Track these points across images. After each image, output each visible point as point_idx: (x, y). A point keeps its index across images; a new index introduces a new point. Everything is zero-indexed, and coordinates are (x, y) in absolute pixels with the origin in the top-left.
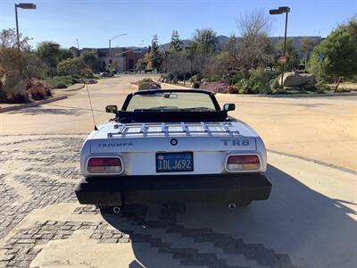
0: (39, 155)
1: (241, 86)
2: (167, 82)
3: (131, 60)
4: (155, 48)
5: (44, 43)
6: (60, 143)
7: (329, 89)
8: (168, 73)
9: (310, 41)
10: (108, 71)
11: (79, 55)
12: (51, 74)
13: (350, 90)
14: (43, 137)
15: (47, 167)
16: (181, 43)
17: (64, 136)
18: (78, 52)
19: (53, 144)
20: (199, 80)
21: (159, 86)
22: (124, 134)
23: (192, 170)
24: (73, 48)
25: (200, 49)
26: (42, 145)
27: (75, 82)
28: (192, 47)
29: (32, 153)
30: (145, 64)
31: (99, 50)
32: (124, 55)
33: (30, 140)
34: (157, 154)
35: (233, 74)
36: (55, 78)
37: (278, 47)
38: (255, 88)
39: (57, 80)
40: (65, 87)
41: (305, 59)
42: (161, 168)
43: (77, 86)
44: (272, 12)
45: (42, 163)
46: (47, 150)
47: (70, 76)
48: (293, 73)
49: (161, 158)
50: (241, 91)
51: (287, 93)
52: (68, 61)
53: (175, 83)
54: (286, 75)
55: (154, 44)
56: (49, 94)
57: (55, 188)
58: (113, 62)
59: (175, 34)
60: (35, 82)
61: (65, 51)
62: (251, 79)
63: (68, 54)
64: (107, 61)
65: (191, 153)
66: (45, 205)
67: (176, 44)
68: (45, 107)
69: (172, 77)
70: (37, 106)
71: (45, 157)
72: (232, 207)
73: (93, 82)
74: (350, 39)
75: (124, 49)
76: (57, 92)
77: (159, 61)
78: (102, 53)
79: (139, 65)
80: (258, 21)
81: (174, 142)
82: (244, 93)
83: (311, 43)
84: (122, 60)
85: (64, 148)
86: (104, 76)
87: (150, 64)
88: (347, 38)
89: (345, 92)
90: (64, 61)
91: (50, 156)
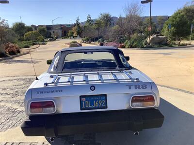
0: (8, 91)
1: (126, 43)
2: (85, 43)
3: (65, 31)
4: (78, 24)
5: (17, 23)
6: (22, 82)
7: (175, 44)
8: (86, 38)
9: (162, 18)
10: (52, 38)
11: (36, 30)
12: (21, 40)
13: (186, 45)
14: (12, 78)
15: (12, 99)
16: (92, 21)
17: (25, 77)
18: (36, 28)
19: (17, 83)
20: (103, 41)
21: (81, 45)
22: (57, 83)
23: (106, 108)
24: (33, 26)
25: (103, 24)
26: (11, 84)
27: (34, 44)
28: (98, 23)
29: (4, 89)
30: (73, 33)
31: (47, 26)
32: (61, 28)
33: (4, 80)
34: (81, 97)
35: (121, 37)
36: (23, 42)
37: (145, 22)
38: (134, 45)
39: (24, 43)
40: (29, 47)
41: (159, 28)
42: (84, 107)
43: (35, 46)
44: (142, 2)
45: (10, 96)
46: (13, 87)
47: (31, 41)
48: (155, 36)
49: (84, 99)
50: (126, 47)
51: (152, 47)
52: (30, 32)
53: (90, 43)
54: (151, 37)
55: (78, 22)
56: (19, 52)
57: (15, 115)
58: (55, 32)
59: (89, 17)
60: (11, 45)
61: (28, 27)
62: (132, 40)
63: (30, 29)
64: (52, 32)
65: (105, 95)
66: (7, 129)
67: (90, 21)
68: (16, 59)
69: (88, 40)
70: (12, 58)
71: (12, 92)
72: (137, 134)
73: (44, 44)
74: (185, 16)
75: (61, 25)
76: (24, 50)
77: (80, 31)
78: (49, 28)
79: (69, 34)
80: (135, 8)
81: (93, 88)
82: (129, 48)
83: (163, 20)
84: (60, 31)
85: (24, 86)
86: (50, 40)
87: (75, 33)
88: (183, 16)
89: (184, 46)
90: (28, 33)
91: (14, 91)
